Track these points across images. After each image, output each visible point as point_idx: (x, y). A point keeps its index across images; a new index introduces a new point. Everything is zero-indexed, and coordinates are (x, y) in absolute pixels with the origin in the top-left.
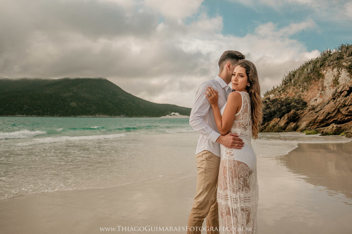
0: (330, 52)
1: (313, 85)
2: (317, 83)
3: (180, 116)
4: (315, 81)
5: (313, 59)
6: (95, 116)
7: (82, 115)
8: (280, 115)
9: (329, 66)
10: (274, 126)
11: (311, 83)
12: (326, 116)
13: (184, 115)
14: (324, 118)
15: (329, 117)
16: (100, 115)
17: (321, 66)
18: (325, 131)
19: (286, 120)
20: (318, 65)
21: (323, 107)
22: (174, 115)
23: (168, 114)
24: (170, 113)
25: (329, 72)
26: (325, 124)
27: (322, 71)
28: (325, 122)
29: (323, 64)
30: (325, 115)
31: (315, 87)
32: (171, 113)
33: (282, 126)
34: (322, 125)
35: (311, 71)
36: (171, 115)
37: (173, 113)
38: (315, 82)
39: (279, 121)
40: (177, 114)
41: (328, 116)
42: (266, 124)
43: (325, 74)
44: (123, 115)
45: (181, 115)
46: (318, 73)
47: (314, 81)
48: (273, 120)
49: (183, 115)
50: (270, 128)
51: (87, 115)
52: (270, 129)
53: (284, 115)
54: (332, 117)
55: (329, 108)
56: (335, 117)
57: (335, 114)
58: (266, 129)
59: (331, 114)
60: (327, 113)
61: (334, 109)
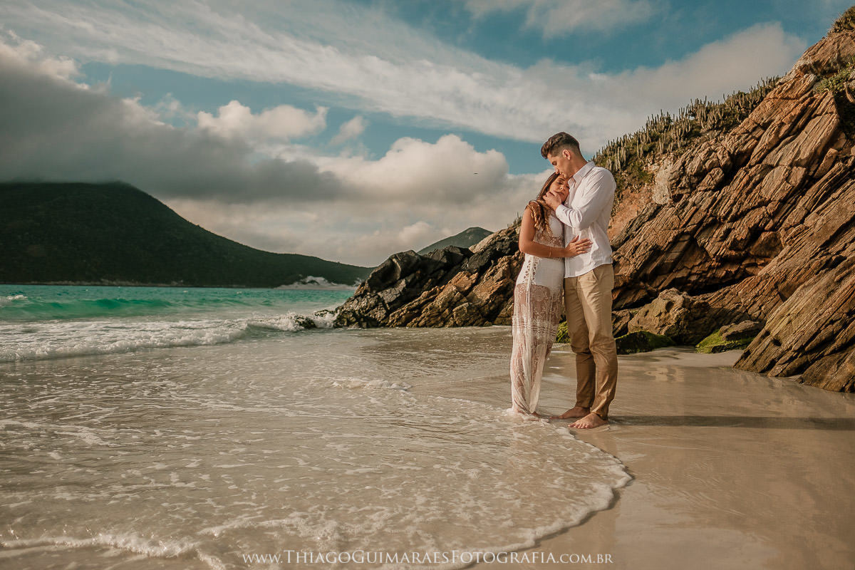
0: (669, 119)
1: (626, 201)
2: (637, 196)
3: (329, 284)
4: (632, 192)
5: (628, 135)
6: (98, 283)
7: (63, 280)
8: (482, 263)
9: (664, 152)
10: (450, 304)
11: (622, 197)
12: (646, 264)
13: (338, 282)
14: (639, 271)
15: (655, 265)
16: (114, 280)
17: (645, 153)
18: (632, 324)
19: (498, 281)
20: (639, 150)
21: (637, 230)
22: (312, 282)
23: (298, 279)
24: (302, 278)
25: (666, 168)
26: (641, 294)
27: (649, 165)
28: (640, 288)
29: (651, 149)
30: (643, 259)
31: (631, 206)
32: (305, 276)
33: (484, 300)
34: (629, 300)
35: (622, 164)
36: (304, 283)
37: (310, 278)
38: (632, 194)
39: (473, 285)
40: (319, 279)
41: (655, 260)
42: (425, 293)
43: (655, 173)
44: (177, 280)
45: (330, 282)
46: (640, 170)
47: (629, 190)
48: (453, 280)
49: (335, 282)
50: (435, 313)
51: (74, 281)
52: (437, 316)
53: (496, 263)
54: (670, 266)
55: (657, 231)
56: (679, 267)
57: (678, 254)
58: (422, 316)
59: (663, 252)
60: (650, 250)
61: (675, 233)
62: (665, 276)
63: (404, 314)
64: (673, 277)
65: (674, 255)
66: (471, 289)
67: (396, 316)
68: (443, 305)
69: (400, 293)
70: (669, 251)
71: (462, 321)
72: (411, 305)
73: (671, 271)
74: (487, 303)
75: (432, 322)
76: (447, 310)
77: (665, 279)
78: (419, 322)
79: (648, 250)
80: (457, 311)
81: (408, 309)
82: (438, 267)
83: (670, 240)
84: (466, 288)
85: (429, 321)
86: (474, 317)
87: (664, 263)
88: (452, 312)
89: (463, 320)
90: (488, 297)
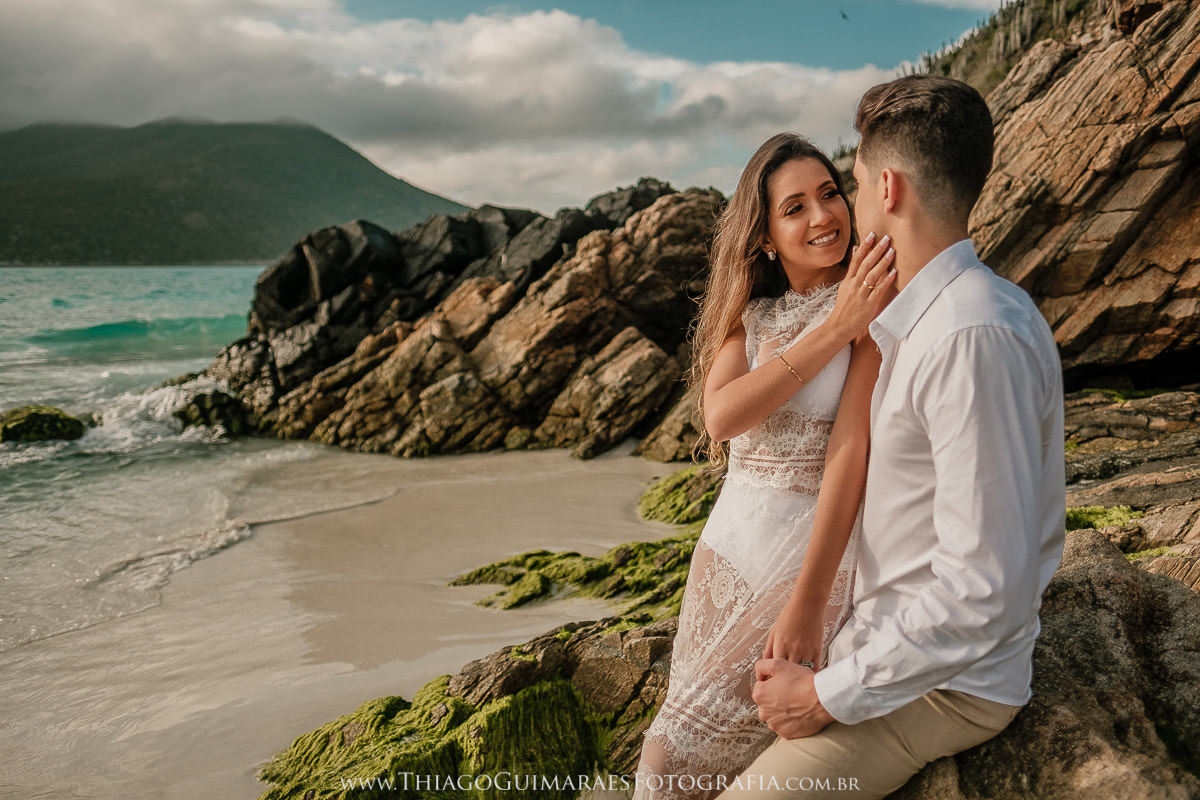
10: (416, 377)
19: (555, 307)
39: (493, 319)
42: (368, 342)
50: (378, 402)
53: (571, 251)
54: (1094, 264)
55: (1051, 130)
56: (1127, 265)
57: (1127, 217)
58: (347, 408)
59: (1070, 211)
60: (1018, 204)
61: (1120, 137)
62: (1072, 300)
63: (310, 401)
64: (1101, 306)
65: (1113, 221)
66: (484, 331)
67: (293, 403)
68: (398, 378)
69: (312, 340)
70: (1092, 207)
71: (441, 427)
72: (330, 375)
73: (1095, 282)
74: (515, 375)
75: (371, 427)
76: (405, 397)
77: (1071, 312)
78: (340, 424)
79: (1009, 203)
80: (430, 397)
81: (320, 390)
82: (430, 264)
83: (1103, 162)
84: (474, 328)
85: (363, 423)
86: (476, 415)
87: (1068, 254)
88: (418, 401)
89: (446, 423)
90: (519, 357)
